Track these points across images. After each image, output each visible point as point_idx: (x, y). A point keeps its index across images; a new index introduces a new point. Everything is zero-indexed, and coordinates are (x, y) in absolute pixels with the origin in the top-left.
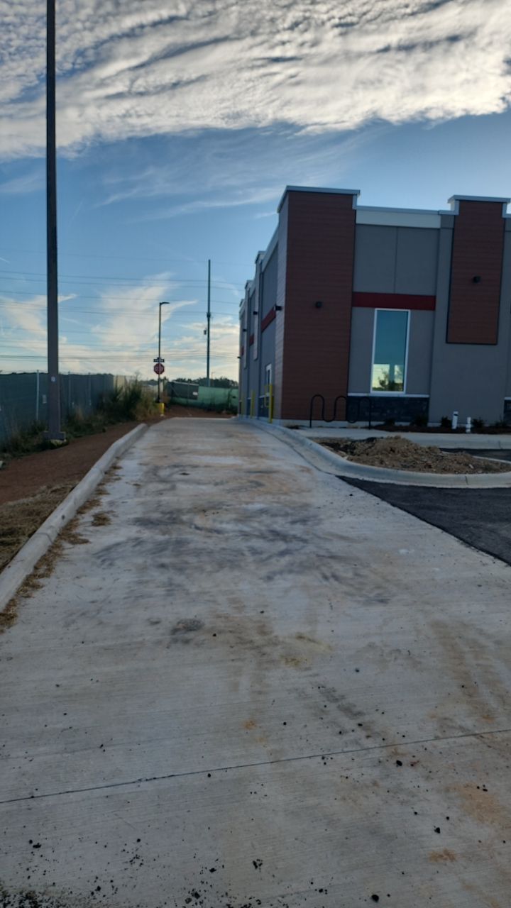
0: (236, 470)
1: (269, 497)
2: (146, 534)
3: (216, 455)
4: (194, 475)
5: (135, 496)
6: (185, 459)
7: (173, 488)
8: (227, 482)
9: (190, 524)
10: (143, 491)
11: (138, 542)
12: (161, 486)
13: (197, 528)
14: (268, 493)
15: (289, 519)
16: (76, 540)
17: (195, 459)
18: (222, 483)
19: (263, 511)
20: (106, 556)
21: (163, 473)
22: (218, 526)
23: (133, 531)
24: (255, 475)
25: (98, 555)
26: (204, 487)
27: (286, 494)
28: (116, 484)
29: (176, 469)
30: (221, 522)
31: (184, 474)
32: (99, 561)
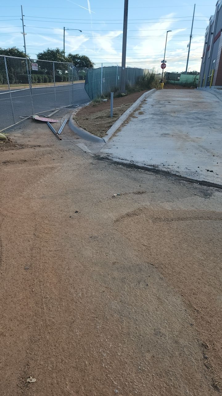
0: (189, 102)
1: (199, 109)
2: (155, 117)
3: (182, 98)
4: (173, 103)
5: (152, 108)
6: (170, 99)
7: (165, 106)
8: (185, 105)
9: (169, 115)
10: (154, 107)
11: (152, 118)
12: (161, 106)
13: (171, 116)
14: (199, 108)
15: (204, 115)
16: (134, 117)
17: (174, 99)
18: (183, 105)
19: (195, 113)
20: (143, 121)
21: (161, 102)
22: (179, 116)
23: (151, 116)
24: (196, 103)
25: (141, 120)
26: (176, 106)
27: (206, 108)
28: (145, 105)
29: (166, 101)
30: (180, 115)
31: (169, 102)
32: (141, 122)
